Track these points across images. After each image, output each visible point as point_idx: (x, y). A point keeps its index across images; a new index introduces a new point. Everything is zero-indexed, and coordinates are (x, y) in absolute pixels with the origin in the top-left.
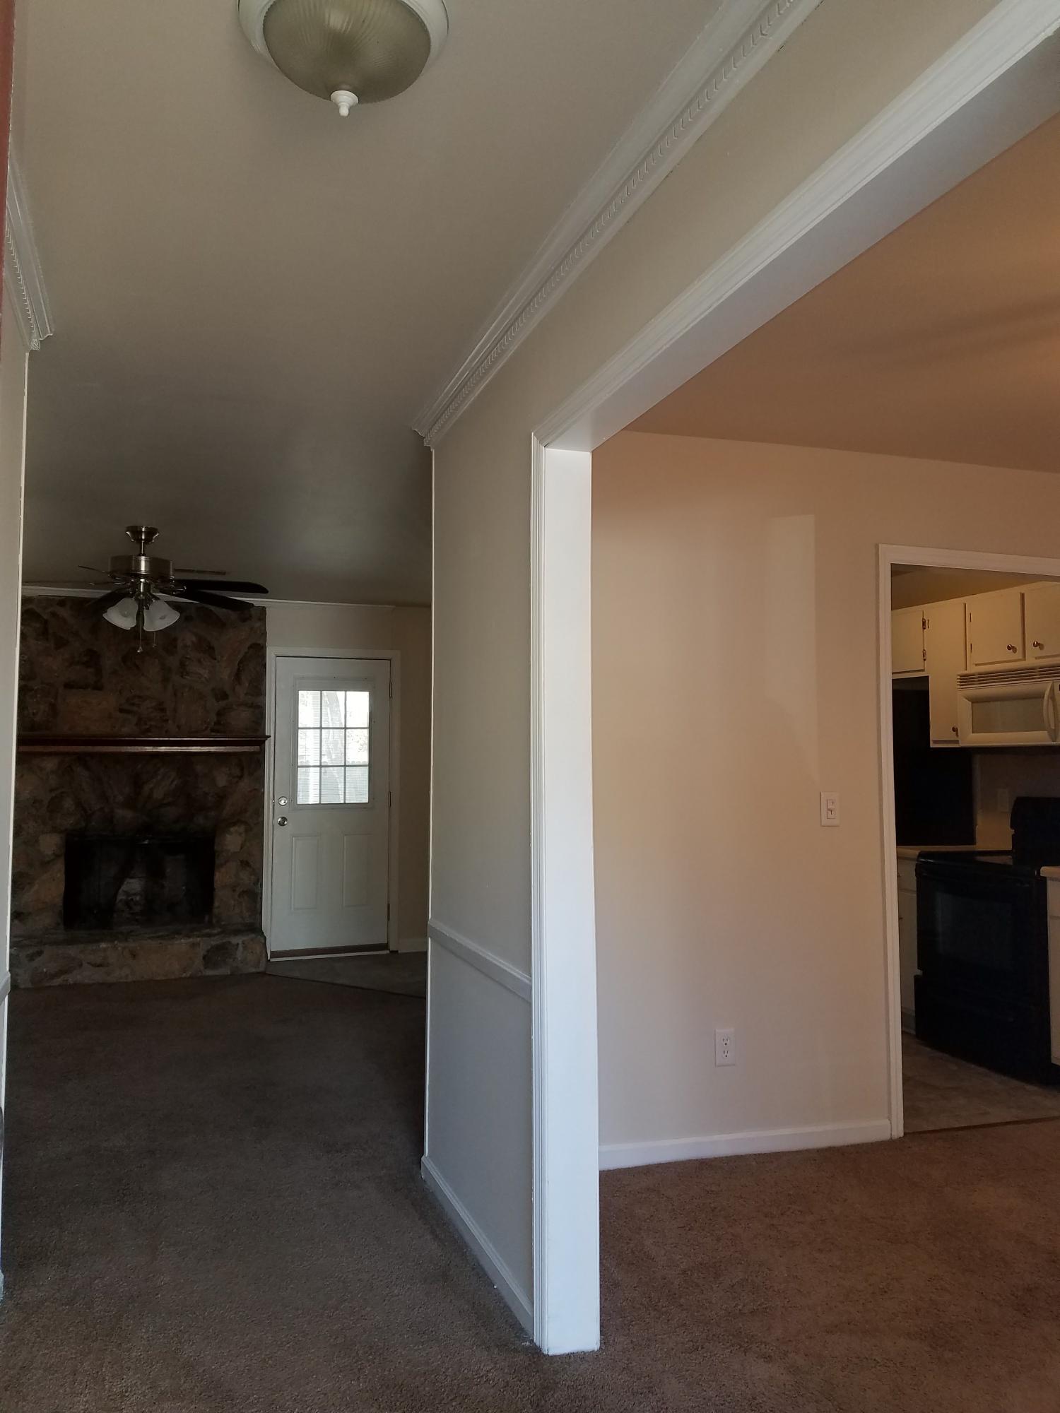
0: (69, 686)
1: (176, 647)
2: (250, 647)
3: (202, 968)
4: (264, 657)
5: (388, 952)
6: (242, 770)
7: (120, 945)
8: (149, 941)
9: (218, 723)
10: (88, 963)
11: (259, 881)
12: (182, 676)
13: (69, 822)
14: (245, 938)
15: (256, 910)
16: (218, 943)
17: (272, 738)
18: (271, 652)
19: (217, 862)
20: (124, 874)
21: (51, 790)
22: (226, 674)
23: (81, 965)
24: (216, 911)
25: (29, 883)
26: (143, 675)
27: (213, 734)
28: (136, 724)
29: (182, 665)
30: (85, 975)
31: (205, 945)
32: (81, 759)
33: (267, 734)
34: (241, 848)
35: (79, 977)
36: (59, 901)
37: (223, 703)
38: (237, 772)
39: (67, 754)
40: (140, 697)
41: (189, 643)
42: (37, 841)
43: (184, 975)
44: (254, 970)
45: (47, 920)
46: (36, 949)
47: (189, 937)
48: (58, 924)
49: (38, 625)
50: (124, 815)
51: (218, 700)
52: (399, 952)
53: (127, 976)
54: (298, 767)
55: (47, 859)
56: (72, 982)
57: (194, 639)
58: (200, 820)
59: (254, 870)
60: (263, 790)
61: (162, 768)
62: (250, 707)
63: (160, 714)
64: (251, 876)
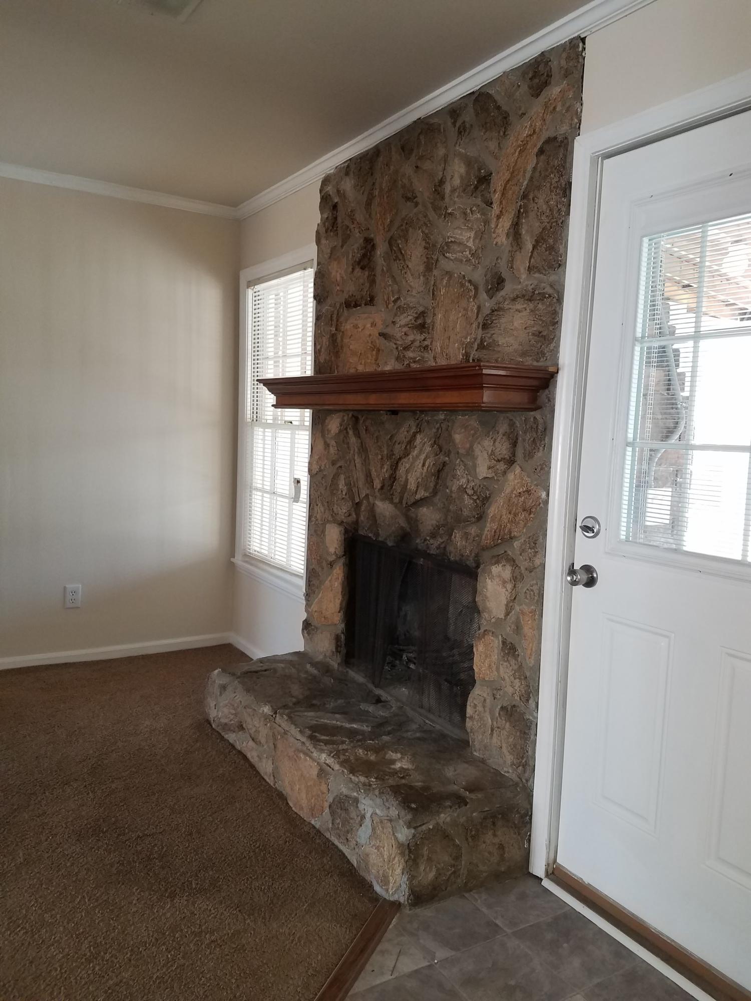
0: (348, 304)
2: (540, 152)
9: (481, 344)
13: (344, 511)
18: (584, 150)
21: (333, 463)
26: (407, 266)
28: (397, 359)
34: (506, 615)
36: (337, 620)
37: (496, 299)
40: (400, 308)
42: (323, 532)
45: (325, 643)
50: (384, 509)
51: (490, 294)
55: (331, 559)
57: (463, 170)
58: (459, 539)
59: (521, 667)
60: (544, 495)
61: (418, 437)
62: (530, 300)
63: (419, 337)
64: (515, 679)
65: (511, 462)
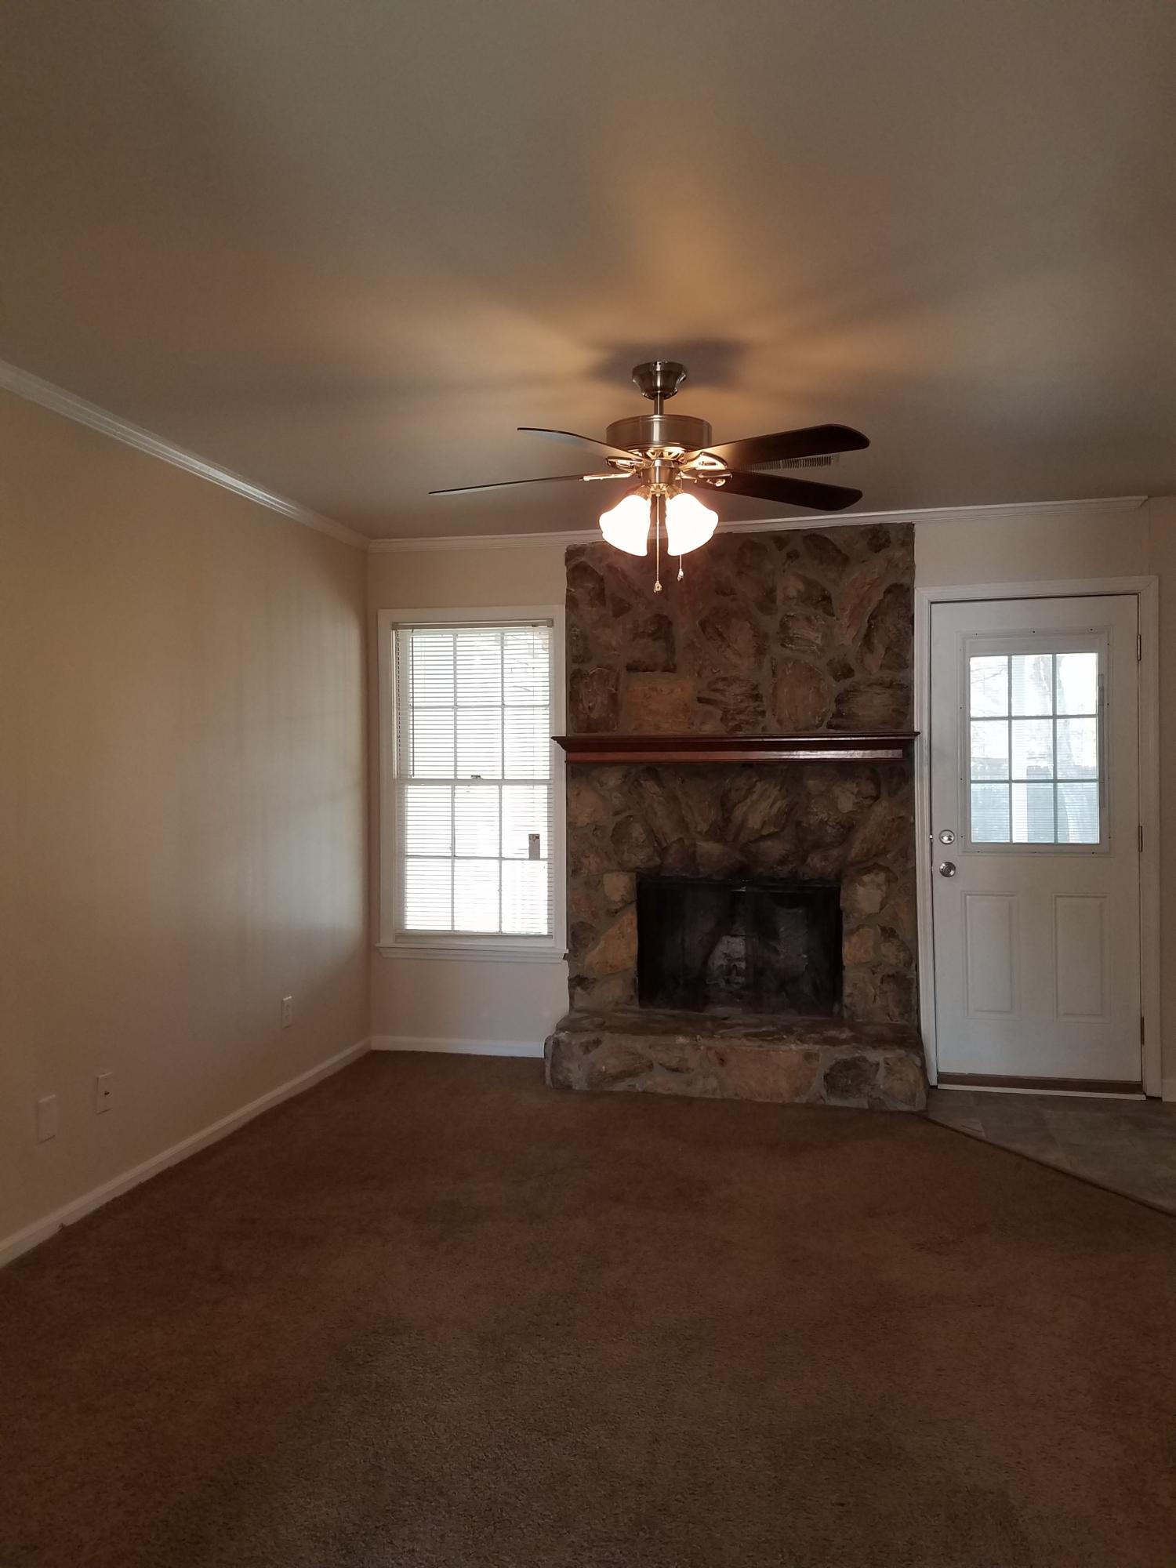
0: (631, 668)
1: (774, 601)
2: (888, 591)
3: (824, 1092)
4: (909, 606)
5: (1143, 1097)
6: (878, 786)
7: (704, 1042)
8: (744, 1041)
9: (838, 714)
10: (661, 1064)
11: (912, 960)
12: (783, 645)
13: (640, 857)
14: (890, 1055)
15: (910, 1005)
16: (844, 1057)
17: (925, 735)
18: (922, 597)
19: (846, 927)
20: (724, 927)
21: (616, 813)
22: (847, 637)
23: (651, 1067)
24: (847, 1000)
25: (593, 939)
26: (729, 646)
27: (832, 731)
28: (722, 720)
29: (784, 627)
30: (658, 1082)
31: (829, 1057)
32: (653, 771)
33: (916, 730)
34: (881, 909)
35: (649, 1083)
36: (632, 965)
37: (846, 683)
38: (869, 788)
39: (635, 763)
40: (724, 679)
41: (792, 593)
42: (600, 882)
43: (797, 1100)
44: (906, 1108)
45: (615, 991)
46: (593, 1036)
47: (803, 1042)
48: (632, 997)
49: (590, 585)
50: (709, 848)
51: (837, 679)
52: (1163, 1100)
53: (715, 1090)
54: (971, 782)
55: (614, 907)
56: (640, 1090)
57: (801, 586)
58: (816, 861)
59: (903, 943)
60: (912, 819)
61: (758, 783)
62: (889, 687)
63: (753, 704)
64: (899, 952)
65: (876, 798)
